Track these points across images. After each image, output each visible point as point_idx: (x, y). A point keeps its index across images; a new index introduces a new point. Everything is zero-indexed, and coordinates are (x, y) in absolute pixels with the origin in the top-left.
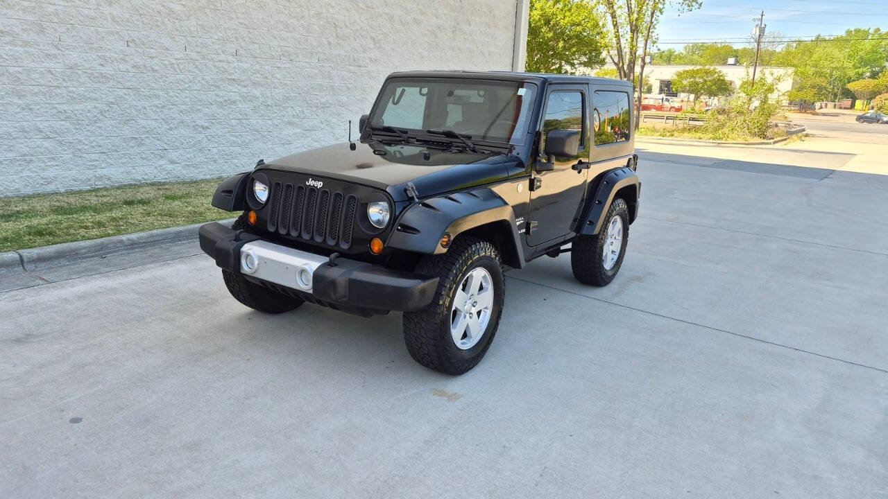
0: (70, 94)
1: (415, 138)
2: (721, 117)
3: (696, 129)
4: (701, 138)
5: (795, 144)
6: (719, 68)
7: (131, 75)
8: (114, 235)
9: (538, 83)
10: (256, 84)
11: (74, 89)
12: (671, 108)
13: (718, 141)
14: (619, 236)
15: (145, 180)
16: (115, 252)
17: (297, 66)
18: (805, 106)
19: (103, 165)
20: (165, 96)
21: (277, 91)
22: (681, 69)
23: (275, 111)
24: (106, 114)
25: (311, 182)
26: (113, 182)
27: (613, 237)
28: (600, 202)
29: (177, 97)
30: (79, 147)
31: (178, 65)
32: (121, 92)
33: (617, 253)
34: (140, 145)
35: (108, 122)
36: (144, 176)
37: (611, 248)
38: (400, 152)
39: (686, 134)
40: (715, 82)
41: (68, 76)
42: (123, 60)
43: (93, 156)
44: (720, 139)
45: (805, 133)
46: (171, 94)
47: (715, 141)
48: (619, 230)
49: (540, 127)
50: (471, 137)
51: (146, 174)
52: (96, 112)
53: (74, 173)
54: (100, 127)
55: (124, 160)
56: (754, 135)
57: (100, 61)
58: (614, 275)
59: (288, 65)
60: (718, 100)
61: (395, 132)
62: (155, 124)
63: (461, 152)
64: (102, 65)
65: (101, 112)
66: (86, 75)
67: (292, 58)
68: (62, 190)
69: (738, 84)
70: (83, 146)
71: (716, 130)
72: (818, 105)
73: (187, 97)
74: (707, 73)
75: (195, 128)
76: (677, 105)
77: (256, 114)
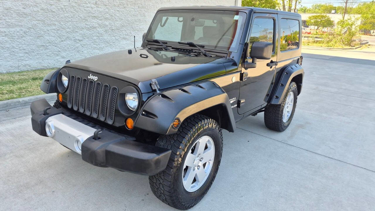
0: (7, 23)
1: (171, 47)
2: (330, 37)
3: (319, 42)
4: (321, 46)
5: (364, 49)
6: (328, 15)
7: (40, 13)
8: (16, 98)
9: (247, 12)
10: (106, 19)
11: (9, 21)
12: (306, 32)
13: (330, 48)
14: (291, 102)
15: (49, 66)
16: (15, 107)
17: (127, 10)
18: (366, 32)
19: (27, 59)
20: (59, 24)
21: (117, 22)
22: (311, 15)
23: (117, 32)
24: (27, 33)
25: (91, 77)
26: (32, 68)
27: (289, 104)
28: (282, 85)
29: (65, 25)
30: (13, 50)
31: (65, 9)
32: (35, 22)
33: (290, 113)
34: (46, 49)
35: (28, 38)
36: (48, 65)
37: (287, 110)
38: (165, 55)
39: (315, 44)
40: (326, 21)
41: (6, 14)
42: (36, 6)
43: (21, 55)
44: (330, 46)
45: (368, 44)
46: (62, 23)
47: (328, 48)
48: (292, 99)
49: (248, 40)
50: (204, 47)
51: (50, 64)
52: (22, 32)
53: (11, 63)
54: (24, 40)
55: (38, 57)
56: (346, 45)
57: (23, 6)
58: (288, 125)
59: (123, 10)
60: (327, 29)
61: (159, 43)
62: (53, 39)
63: (196, 56)
64: (24, 8)
65: (25, 32)
66: (16, 13)
67: (125, 6)
68: (5, 72)
69: (336, 22)
70: (16, 50)
71: (328, 42)
72: (372, 31)
73: (70, 25)
74: (322, 17)
75: (75, 40)
76: (308, 31)
77: (107, 34)
